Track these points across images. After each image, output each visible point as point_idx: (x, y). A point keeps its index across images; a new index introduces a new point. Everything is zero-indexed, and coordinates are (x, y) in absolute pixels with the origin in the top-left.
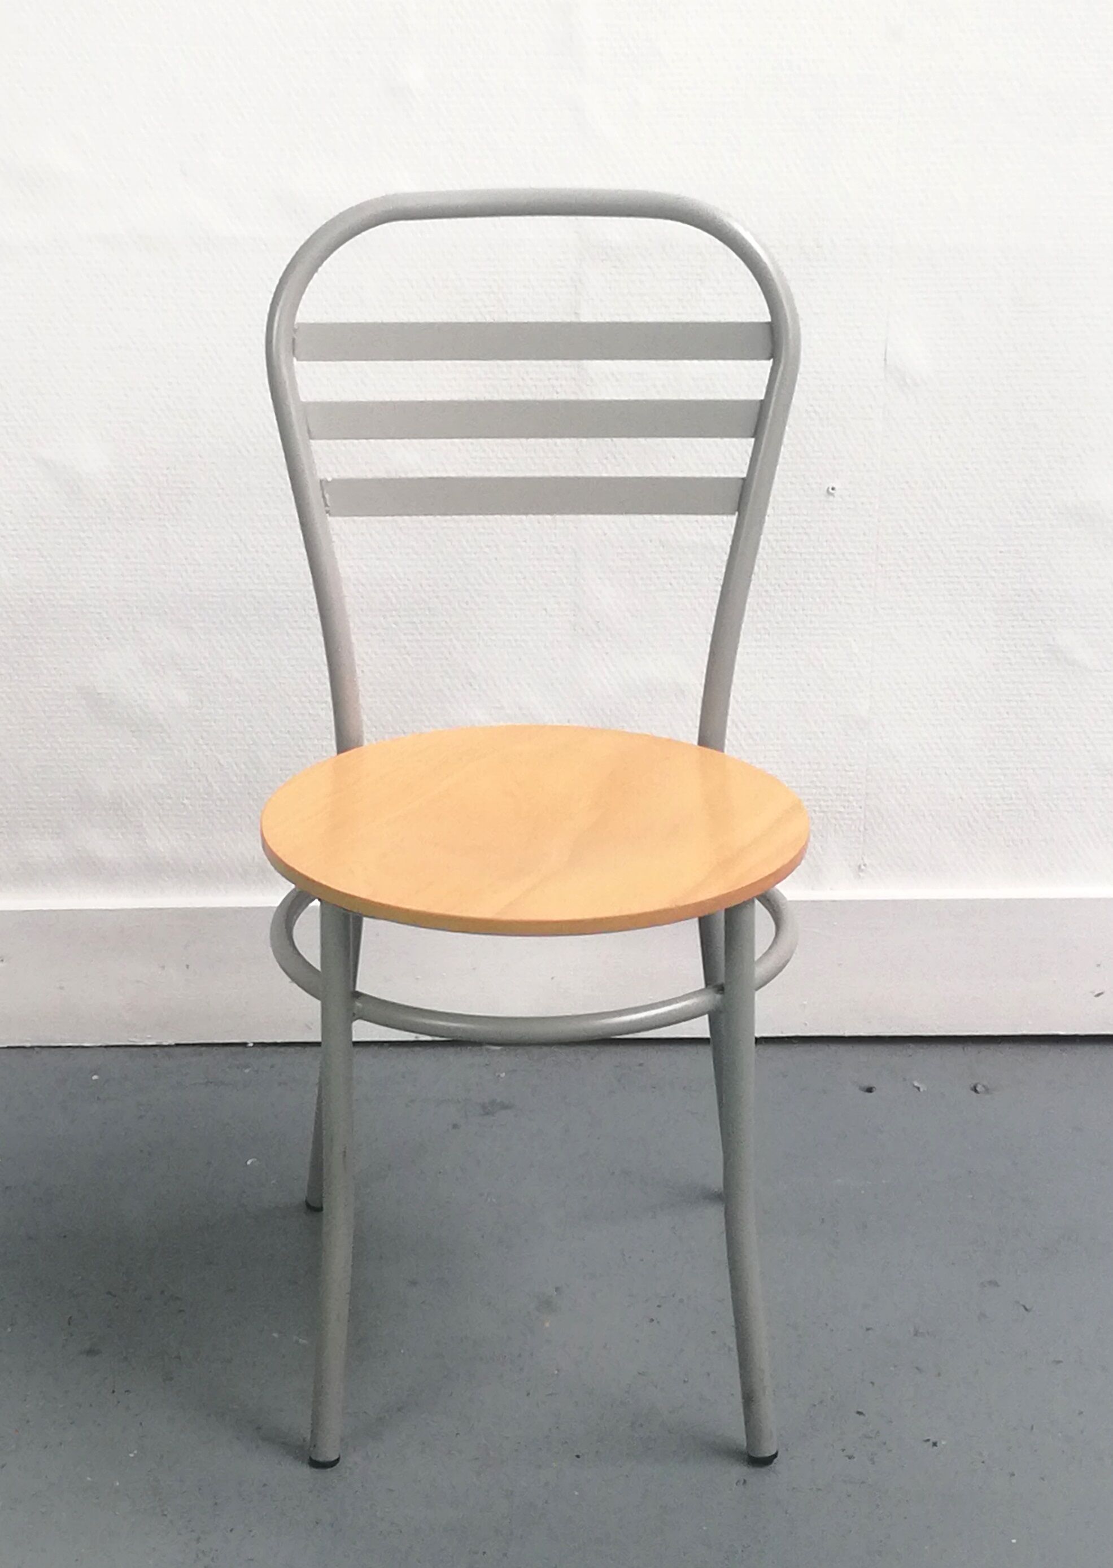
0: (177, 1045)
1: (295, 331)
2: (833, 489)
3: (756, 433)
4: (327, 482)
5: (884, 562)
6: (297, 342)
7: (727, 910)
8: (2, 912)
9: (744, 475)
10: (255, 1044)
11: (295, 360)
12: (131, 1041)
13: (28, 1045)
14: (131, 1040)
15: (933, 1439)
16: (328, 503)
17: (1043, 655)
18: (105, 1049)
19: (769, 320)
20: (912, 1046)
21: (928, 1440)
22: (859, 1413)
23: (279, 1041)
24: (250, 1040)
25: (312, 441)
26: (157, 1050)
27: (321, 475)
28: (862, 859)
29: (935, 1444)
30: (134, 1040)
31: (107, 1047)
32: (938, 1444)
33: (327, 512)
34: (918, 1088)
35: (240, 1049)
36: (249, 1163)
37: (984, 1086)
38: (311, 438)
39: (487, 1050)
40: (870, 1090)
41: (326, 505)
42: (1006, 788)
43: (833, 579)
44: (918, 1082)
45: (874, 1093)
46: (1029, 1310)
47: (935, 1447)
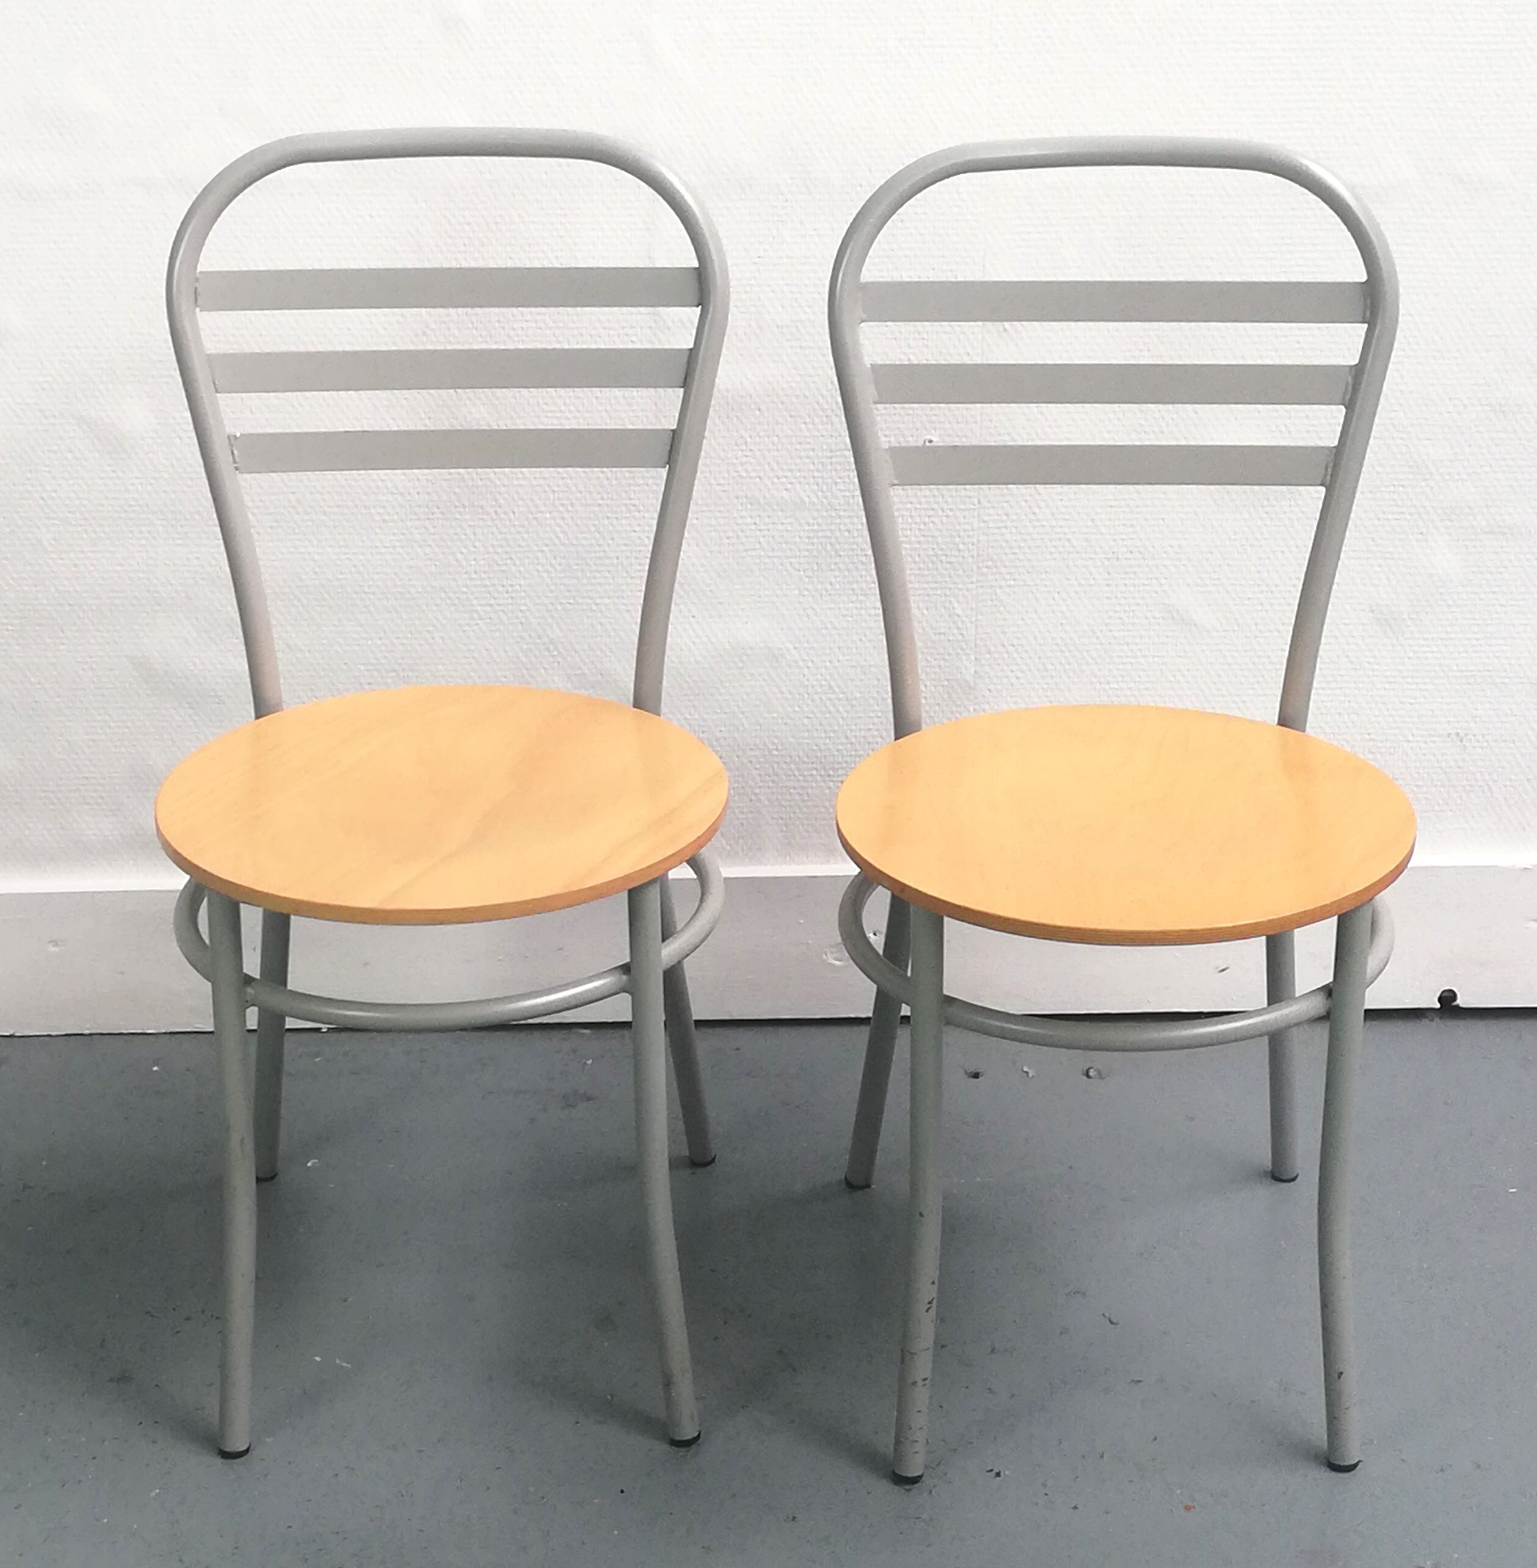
1: (197, 280)
2: (930, 442)
3: (686, 383)
4: (235, 437)
6: (199, 290)
7: (630, 891)
9: (675, 427)
11: (198, 310)
14: (198, 1026)
15: (996, 1470)
16: (237, 459)
17: (1157, 615)
19: (697, 265)
21: (991, 1470)
24: (325, 1025)
25: (218, 395)
27: (230, 429)
29: (998, 1474)
31: (171, 1033)
32: (1001, 1474)
33: (237, 469)
34: (1027, 1074)
35: (314, 1035)
36: (309, 1164)
37: (1096, 1070)
38: (217, 392)
40: (976, 1076)
41: (235, 462)
43: (933, 537)
44: (1029, 1067)
45: (980, 1079)
46: (1116, 1324)
47: (998, 1478)
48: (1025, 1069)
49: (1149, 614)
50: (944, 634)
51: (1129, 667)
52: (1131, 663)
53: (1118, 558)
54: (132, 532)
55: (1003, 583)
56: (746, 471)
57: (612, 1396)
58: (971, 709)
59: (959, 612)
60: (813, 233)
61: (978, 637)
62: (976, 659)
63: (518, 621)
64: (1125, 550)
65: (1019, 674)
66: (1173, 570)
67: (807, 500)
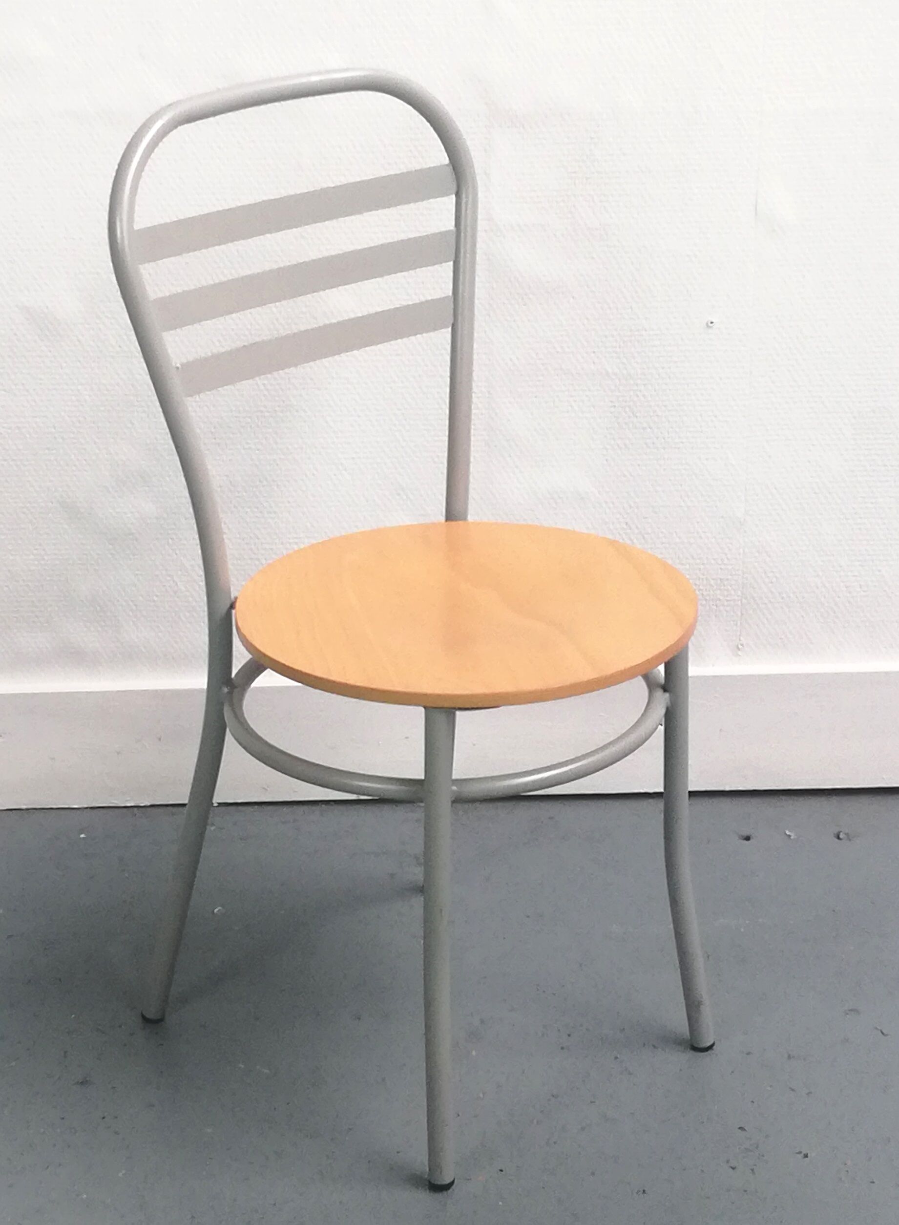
2: (712, 323)
8: (2, 695)
12: (113, 803)
13: (24, 807)
14: (114, 801)
15: (804, 1152)
18: (90, 810)
22: (742, 1129)
23: (239, 801)
26: (134, 811)
28: (740, 640)
29: (806, 1156)
30: (116, 802)
31: (92, 808)
32: (809, 1156)
34: (790, 836)
36: (216, 911)
37: (846, 834)
40: (748, 838)
44: (790, 831)
45: (751, 841)
46: (886, 1035)
47: (807, 1159)
48: (787, 833)
56: (562, 347)
57: (484, 1094)
67: (610, 371)
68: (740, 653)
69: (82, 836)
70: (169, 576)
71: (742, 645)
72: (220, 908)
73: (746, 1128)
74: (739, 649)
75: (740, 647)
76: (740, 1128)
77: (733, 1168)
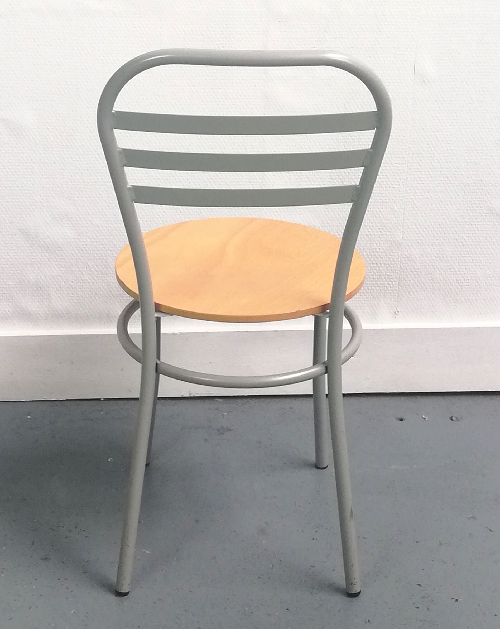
0: (67, 400)
5: (411, 168)
10: (105, 400)
14: (44, 398)
15: (455, 598)
17: (485, 212)
20: (419, 397)
21: (453, 599)
22: (419, 585)
23: (116, 398)
24: (102, 397)
26: (57, 403)
28: (397, 309)
30: (46, 398)
31: (33, 401)
32: (458, 600)
34: (425, 419)
35: (98, 402)
36: (109, 460)
37: (456, 417)
39: (216, 401)
40: (401, 420)
42: (466, 275)
43: (387, 176)
44: (425, 416)
45: (404, 421)
46: (492, 532)
47: (457, 602)
48: (423, 417)
49: (482, 211)
50: (389, 220)
51: (471, 235)
52: (473, 234)
53: (469, 186)
54: (24, 172)
55: (417, 197)
58: (400, 254)
59: (397, 210)
60: (340, 36)
61: (405, 221)
62: (403, 231)
63: (197, 214)
64: (472, 182)
65: (422, 238)
66: (493, 191)
68: (396, 316)
69: (29, 417)
70: (80, 271)
71: (398, 312)
72: (112, 459)
73: (421, 585)
74: (396, 314)
75: (397, 313)
76: (418, 585)
77: (418, 608)
